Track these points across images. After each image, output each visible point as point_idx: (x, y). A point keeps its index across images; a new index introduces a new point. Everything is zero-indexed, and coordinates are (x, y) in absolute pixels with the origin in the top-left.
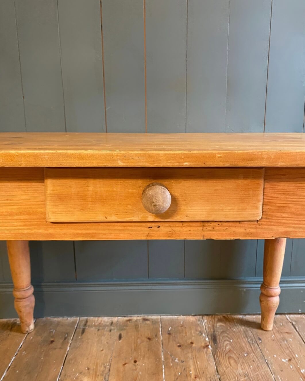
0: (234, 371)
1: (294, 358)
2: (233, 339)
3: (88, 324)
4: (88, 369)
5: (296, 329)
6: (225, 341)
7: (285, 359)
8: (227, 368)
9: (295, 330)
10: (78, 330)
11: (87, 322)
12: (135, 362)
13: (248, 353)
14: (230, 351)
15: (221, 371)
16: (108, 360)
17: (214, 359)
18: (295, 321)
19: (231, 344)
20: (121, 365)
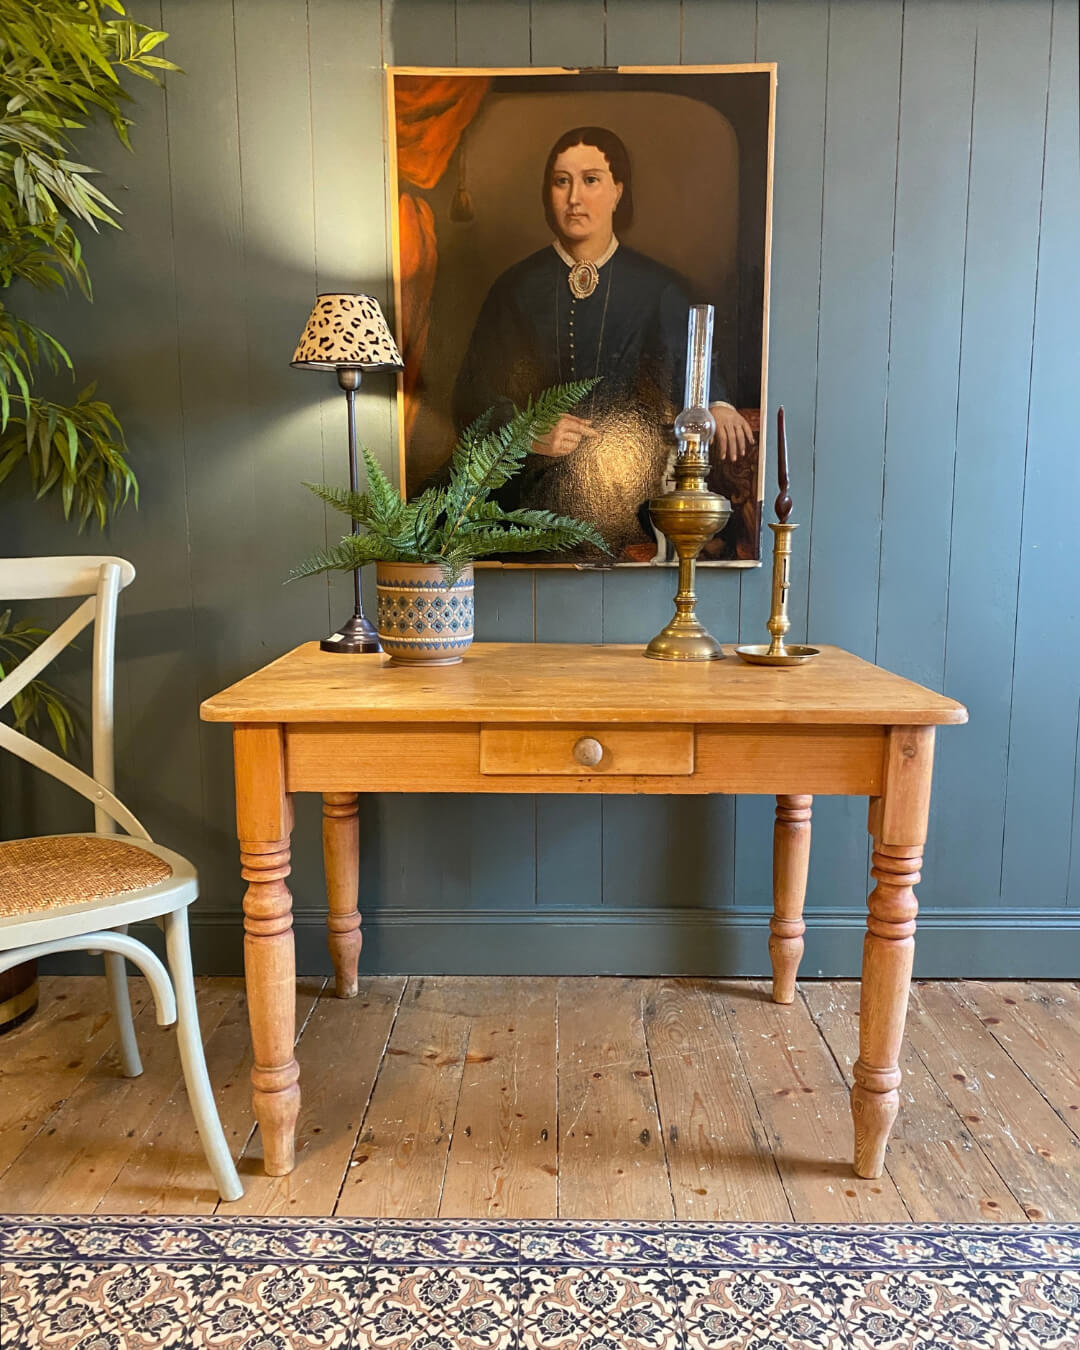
0: (676, 1044)
1: (783, 1034)
2: (684, 1010)
3: (425, 984)
4: (433, 1037)
5: (805, 1001)
6: (670, 1011)
7: (767, 1034)
8: (663, 1041)
9: (803, 1003)
10: (407, 992)
11: (422, 982)
12: (511, 1030)
13: (706, 1026)
14: (675, 1023)
15: (653, 1043)
16: (465, 1027)
17: (646, 1031)
18: (809, 991)
19: (679, 1015)
20: (486, 1034)
